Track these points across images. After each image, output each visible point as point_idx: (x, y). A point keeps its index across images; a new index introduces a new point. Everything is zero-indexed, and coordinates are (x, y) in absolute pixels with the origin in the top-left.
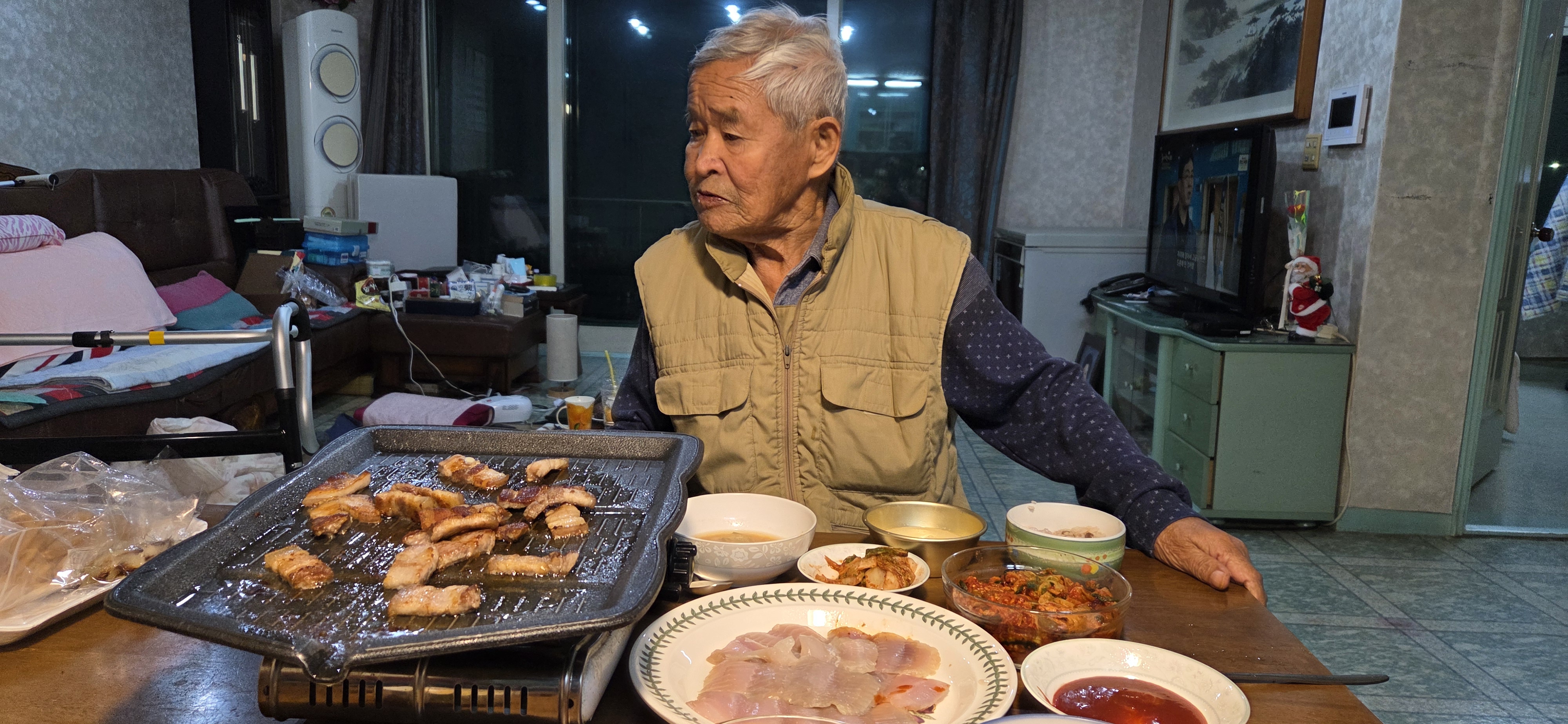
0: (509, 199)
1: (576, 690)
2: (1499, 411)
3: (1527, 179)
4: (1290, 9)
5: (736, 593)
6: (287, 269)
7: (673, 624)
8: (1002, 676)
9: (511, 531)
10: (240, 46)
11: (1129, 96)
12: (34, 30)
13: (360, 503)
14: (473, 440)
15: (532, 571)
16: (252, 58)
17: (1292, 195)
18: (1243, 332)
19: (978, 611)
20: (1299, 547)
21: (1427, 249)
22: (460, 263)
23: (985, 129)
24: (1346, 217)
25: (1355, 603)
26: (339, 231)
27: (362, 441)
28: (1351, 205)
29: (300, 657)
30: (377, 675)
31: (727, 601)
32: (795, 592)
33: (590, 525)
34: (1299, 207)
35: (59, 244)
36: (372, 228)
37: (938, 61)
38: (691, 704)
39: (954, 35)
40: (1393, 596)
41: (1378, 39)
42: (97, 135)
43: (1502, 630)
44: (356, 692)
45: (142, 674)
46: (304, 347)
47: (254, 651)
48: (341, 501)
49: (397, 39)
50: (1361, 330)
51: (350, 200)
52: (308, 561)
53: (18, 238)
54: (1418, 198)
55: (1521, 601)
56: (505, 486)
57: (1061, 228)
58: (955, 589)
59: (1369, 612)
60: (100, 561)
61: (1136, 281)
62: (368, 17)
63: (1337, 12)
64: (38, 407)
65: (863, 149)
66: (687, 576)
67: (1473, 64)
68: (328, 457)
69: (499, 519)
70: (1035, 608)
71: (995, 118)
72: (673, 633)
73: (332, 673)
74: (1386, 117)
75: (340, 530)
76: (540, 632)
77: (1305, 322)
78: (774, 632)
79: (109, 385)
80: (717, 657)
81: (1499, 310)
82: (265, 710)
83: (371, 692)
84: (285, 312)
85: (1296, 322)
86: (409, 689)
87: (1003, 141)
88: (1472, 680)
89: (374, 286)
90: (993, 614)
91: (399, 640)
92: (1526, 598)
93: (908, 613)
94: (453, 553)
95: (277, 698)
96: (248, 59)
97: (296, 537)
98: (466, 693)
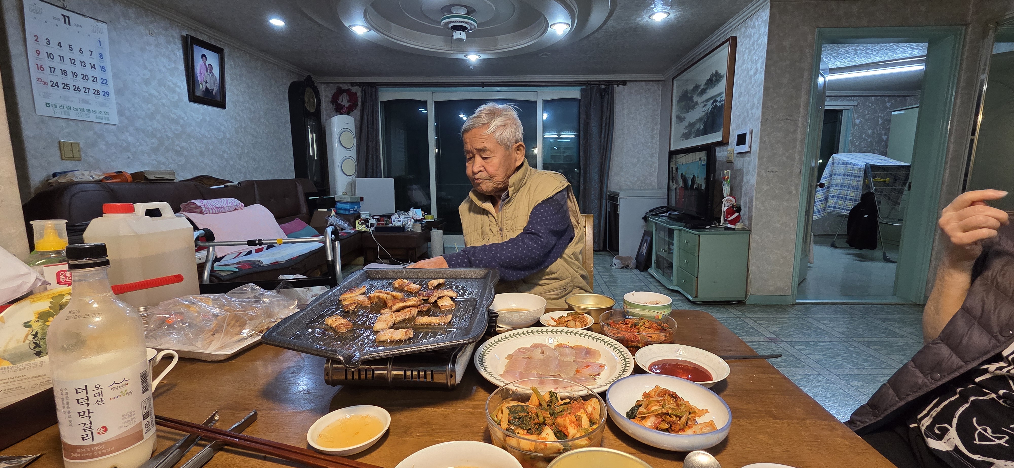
0: (415, 187)
1: (453, 371)
2: (807, 255)
3: (813, 165)
4: (719, 101)
5: (516, 332)
6: (329, 216)
7: (491, 344)
8: (627, 360)
9: (423, 307)
10: (309, 130)
11: (657, 137)
12: (230, 127)
13: (363, 298)
14: (406, 273)
15: (433, 323)
16: (314, 135)
17: (724, 172)
18: (706, 227)
19: (615, 335)
20: (732, 311)
21: (777, 192)
22: (396, 212)
23: (602, 151)
24: (745, 180)
25: (755, 332)
26: (349, 201)
27: (361, 275)
28: (746, 176)
29: (341, 358)
30: (372, 367)
31: (512, 335)
32: (540, 330)
33: (456, 304)
34: (727, 177)
35: (242, 209)
36: (362, 199)
37: (582, 126)
38: (500, 375)
39: (588, 116)
40: (770, 329)
41: (754, 111)
42: (256, 167)
43: (813, 340)
44: (364, 374)
45: (277, 370)
46: (337, 243)
47: (322, 356)
48: (354, 298)
49: (370, 126)
50: (753, 224)
51: (353, 189)
52: (343, 321)
53: (226, 207)
54: (772, 172)
55: (820, 329)
56: (420, 290)
57: (633, 189)
58: (605, 326)
59: (761, 335)
60: (260, 326)
61: (663, 209)
62: (358, 117)
63: (737, 101)
64: (235, 272)
65: (553, 162)
66: (495, 326)
67: (791, 119)
68: (349, 281)
69: (419, 303)
70: (638, 332)
71: (605, 147)
72: (491, 348)
73: (354, 364)
74: (759, 141)
75: (354, 309)
76: (438, 346)
77: (731, 222)
78: (532, 346)
79: (262, 263)
80: (510, 357)
81: (805, 215)
82: (327, 382)
83: (370, 374)
84: (329, 230)
85: (727, 222)
86: (385, 372)
87: (609, 156)
88: (803, 360)
89: (363, 222)
90: (621, 336)
91: (381, 350)
92: (821, 327)
93: (586, 337)
94: (401, 316)
95: (332, 378)
96: (313, 136)
97: (337, 312)
98: (409, 373)
